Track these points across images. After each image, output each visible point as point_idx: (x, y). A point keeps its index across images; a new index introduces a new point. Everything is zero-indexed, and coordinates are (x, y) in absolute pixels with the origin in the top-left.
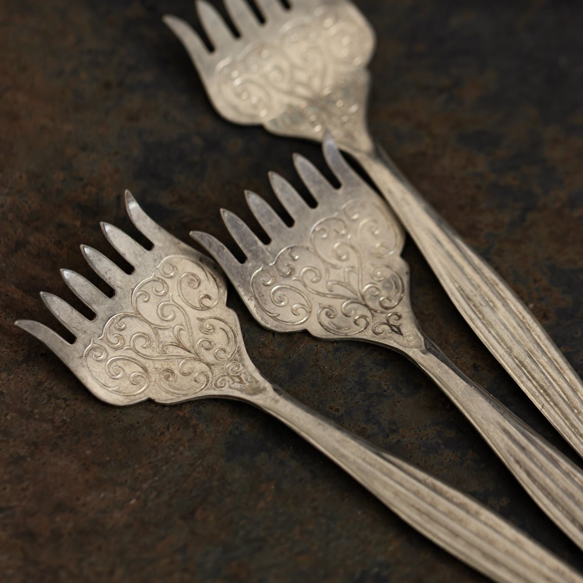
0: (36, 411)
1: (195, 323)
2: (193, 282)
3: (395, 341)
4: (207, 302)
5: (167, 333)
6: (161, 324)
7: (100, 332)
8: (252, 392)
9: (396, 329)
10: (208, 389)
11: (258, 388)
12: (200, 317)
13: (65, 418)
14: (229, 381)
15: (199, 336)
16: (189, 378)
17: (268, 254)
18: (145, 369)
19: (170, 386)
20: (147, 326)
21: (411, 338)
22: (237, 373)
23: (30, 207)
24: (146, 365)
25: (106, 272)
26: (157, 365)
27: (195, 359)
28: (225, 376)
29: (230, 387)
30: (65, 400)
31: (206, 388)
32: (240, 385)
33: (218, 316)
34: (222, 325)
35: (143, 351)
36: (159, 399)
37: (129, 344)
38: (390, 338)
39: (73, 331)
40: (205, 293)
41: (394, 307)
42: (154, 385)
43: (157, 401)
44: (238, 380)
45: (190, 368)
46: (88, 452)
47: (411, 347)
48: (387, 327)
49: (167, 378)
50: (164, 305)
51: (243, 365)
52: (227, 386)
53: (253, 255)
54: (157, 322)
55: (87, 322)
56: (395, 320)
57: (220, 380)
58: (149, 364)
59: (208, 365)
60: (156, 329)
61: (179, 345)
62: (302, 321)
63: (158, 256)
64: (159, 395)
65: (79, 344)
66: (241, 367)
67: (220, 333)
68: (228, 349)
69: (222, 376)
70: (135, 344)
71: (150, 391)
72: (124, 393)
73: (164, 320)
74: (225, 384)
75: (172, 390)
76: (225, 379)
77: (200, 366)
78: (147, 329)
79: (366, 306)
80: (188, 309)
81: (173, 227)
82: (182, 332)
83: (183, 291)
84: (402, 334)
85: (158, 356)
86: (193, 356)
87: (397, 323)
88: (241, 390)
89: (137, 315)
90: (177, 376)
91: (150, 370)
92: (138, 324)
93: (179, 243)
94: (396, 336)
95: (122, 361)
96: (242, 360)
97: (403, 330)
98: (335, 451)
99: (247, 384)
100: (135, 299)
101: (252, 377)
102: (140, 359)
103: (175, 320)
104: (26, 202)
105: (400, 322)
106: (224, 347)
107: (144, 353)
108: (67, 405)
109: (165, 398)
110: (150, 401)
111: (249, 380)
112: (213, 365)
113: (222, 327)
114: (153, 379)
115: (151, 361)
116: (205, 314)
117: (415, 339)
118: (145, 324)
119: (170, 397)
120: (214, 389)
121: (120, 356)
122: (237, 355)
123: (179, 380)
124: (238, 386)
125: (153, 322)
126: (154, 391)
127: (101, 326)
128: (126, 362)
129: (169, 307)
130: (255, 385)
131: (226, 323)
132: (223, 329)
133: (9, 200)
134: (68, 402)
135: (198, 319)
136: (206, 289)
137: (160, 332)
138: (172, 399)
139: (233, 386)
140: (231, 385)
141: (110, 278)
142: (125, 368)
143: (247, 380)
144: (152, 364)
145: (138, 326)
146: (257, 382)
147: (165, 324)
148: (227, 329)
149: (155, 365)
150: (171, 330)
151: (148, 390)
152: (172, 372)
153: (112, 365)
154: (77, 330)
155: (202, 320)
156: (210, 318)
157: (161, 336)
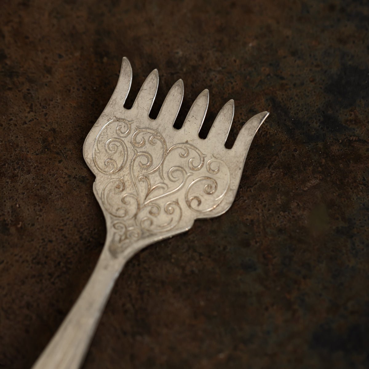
1: (172, 199)
2: (209, 188)
5: (158, 179)
6: (164, 172)
8: (112, 249)
10: (111, 218)
11: (117, 253)
14: (121, 231)
16: (121, 203)
18: (122, 168)
19: (110, 190)
20: (159, 162)
22: (130, 236)
24: (124, 169)
26: (127, 177)
27: (138, 205)
28: (126, 228)
29: (115, 234)
31: (112, 216)
33: (183, 214)
35: (136, 163)
36: (95, 185)
37: (138, 151)
39: (136, 104)
40: (203, 200)
42: (108, 178)
44: (123, 238)
45: (130, 202)
49: (118, 187)
51: (138, 240)
52: (115, 231)
54: (165, 170)
55: (146, 113)
57: (122, 225)
58: (126, 171)
59: (135, 216)
60: (160, 171)
61: (150, 191)
63: (223, 154)
64: (100, 184)
66: (136, 239)
67: (167, 218)
68: (153, 227)
70: (141, 157)
71: (102, 177)
72: (95, 157)
73: (168, 174)
74: (118, 229)
75: (106, 192)
76: (122, 228)
77: (133, 209)
78: (157, 162)
80: (184, 191)
82: (162, 189)
83: (199, 183)
85: (134, 176)
86: (142, 201)
88: (113, 241)
89: (166, 153)
90: (120, 194)
91: (121, 173)
92: (158, 154)
93: (240, 169)
95: (122, 150)
99: (119, 245)
101: (126, 248)
102: (128, 163)
103: (171, 182)
106: (155, 223)
107: (135, 165)
109: (97, 188)
110: (93, 177)
111: (123, 246)
112: (136, 219)
113: (174, 219)
114: (113, 177)
115: (129, 171)
116: (183, 204)
118: (161, 160)
119: (100, 193)
120: (112, 222)
121: (126, 147)
122: (148, 234)
123: (117, 196)
124: (117, 238)
125: (164, 166)
126: (102, 179)
128: (123, 152)
129: (182, 175)
130: (119, 250)
131: (179, 222)
132: (172, 220)
135: (177, 200)
136: (206, 200)
137: (157, 173)
138: (97, 194)
140: (117, 234)
142: (117, 153)
143: (123, 244)
144: (127, 173)
145: (157, 155)
146: (123, 251)
147: (165, 175)
148: (173, 224)
149: (127, 175)
150: (162, 181)
151: (102, 175)
152: (123, 190)
153: (116, 143)
154: (137, 108)
155: (177, 203)
156: (181, 209)
157: (153, 175)
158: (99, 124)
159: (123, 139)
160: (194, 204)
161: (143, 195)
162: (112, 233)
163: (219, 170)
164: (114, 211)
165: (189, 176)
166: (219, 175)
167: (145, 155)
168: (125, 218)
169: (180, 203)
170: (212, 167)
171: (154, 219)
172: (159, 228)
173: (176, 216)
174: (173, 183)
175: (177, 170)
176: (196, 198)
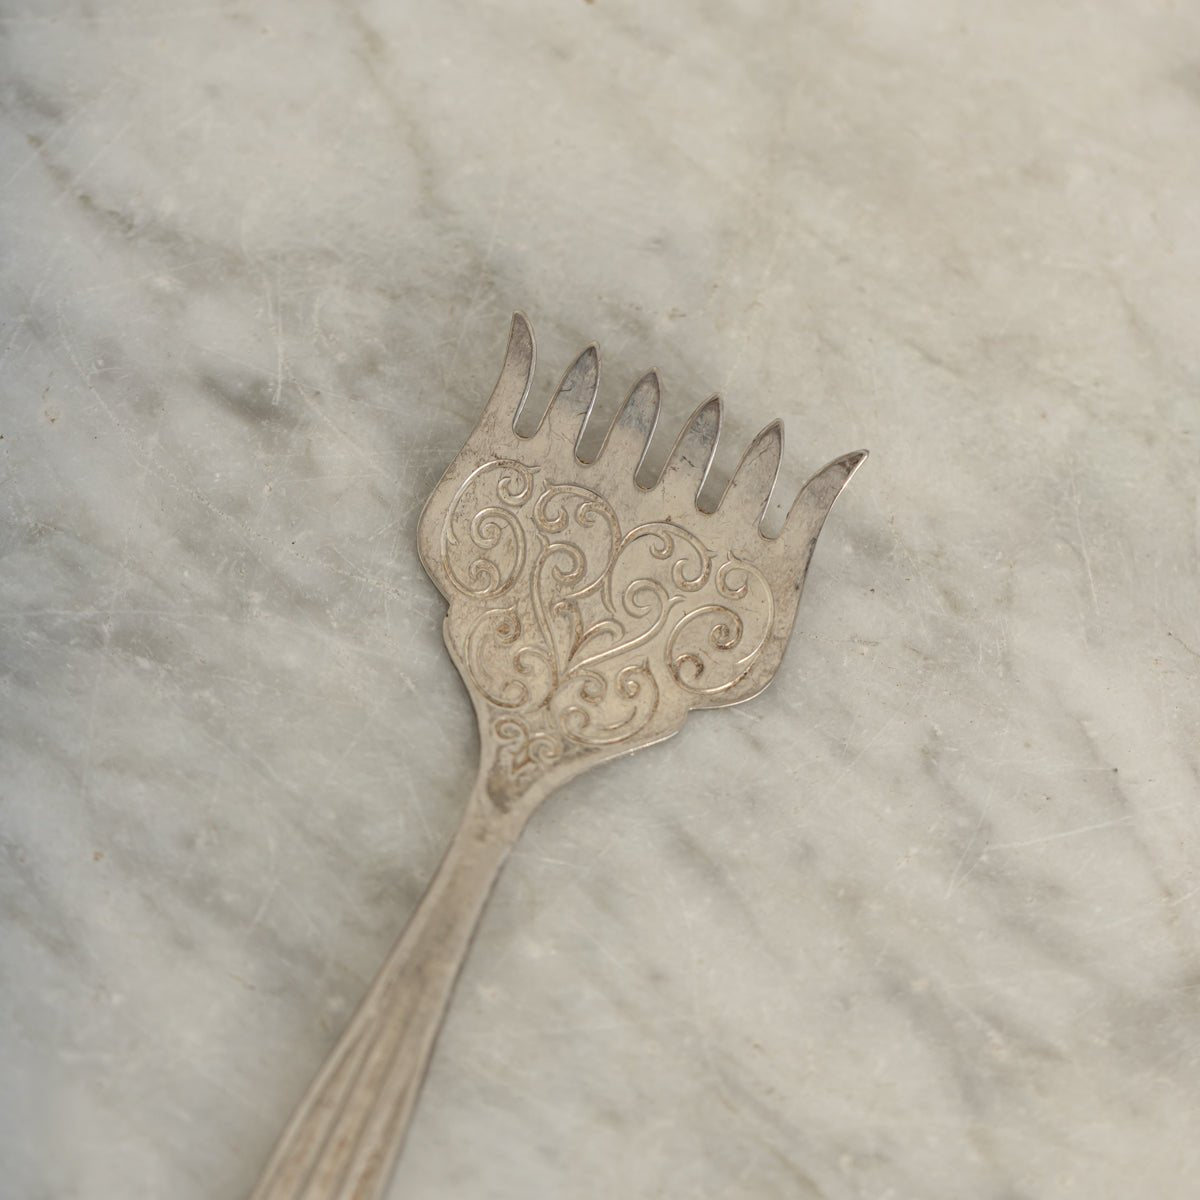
2: (723, 634)
6: (614, 593)
10: (490, 709)
11: (508, 799)
14: (514, 743)
16: (511, 671)
18: (510, 583)
22: (536, 755)
26: (524, 604)
27: (555, 674)
28: (526, 734)
29: (500, 748)
31: (492, 704)
32: (510, 763)
35: (546, 571)
37: (551, 541)
40: (707, 663)
42: (478, 608)
44: (520, 759)
45: (533, 667)
49: (503, 630)
51: (555, 764)
52: (502, 741)
54: (617, 586)
57: (515, 727)
58: (521, 589)
59: (548, 701)
64: (459, 621)
66: (550, 761)
67: (623, 709)
68: (589, 731)
70: (557, 555)
71: (465, 604)
72: (447, 556)
73: (623, 598)
74: (507, 738)
75: (475, 643)
76: (516, 734)
77: (540, 686)
78: (595, 568)
80: (662, 640)
82: (609, 636)
83: (699, 620)
86: (562, 667)
88: (496, 768)
89: (618, 546)
90: (509, 647)
91: (511, 594)
92: (600, 549)
95: (512, 537)
96: (567, 759)
99: (512, 778)
102: (527, 571)
106: (594, 722)
109: (454, 634)
111: (522, 779)
112: (548, 709)
113: (639, 710)
114: (490, 604)
115: (528, 590)
116: (661, 673)
118: (606, 562)
120: (491, 720)
121: (523, 530)
122: (577, 749)
124: (507, 760)
125: (615, 578)
128: (513, 544)
129: (656, 601)
132: (634, 714)
137: (597, 596)
138: (454, 647)
139: (504, 752)
140: (505, 749)
143: (522, 775)
144: (524, 595)
145: (596, 550)
147: (617, 601)
149: (524, 600)
150: (608, 615)
151: (464, 599)
152: (515, 638)
153: (498, 521)
154: (548, 435)
155: (646, 670)
156: (656, 685)
157: (588, 600)
158: (455, 474)
159: (514, 511)
160: (688, 673)
161: (563, 649)
162: (493, 749)
163: (745, 590)
164: (495, 691)
165: (676, 603)
166: (745, 601)
167: (566, 551)
168: (523, 709)
169: (653, 670)
170: (729, 582)
171: (593, 711)
172: (604, 734)
173: (644, 705)
174: (636, 620)
175: (645, 589)
176: (693, 657)
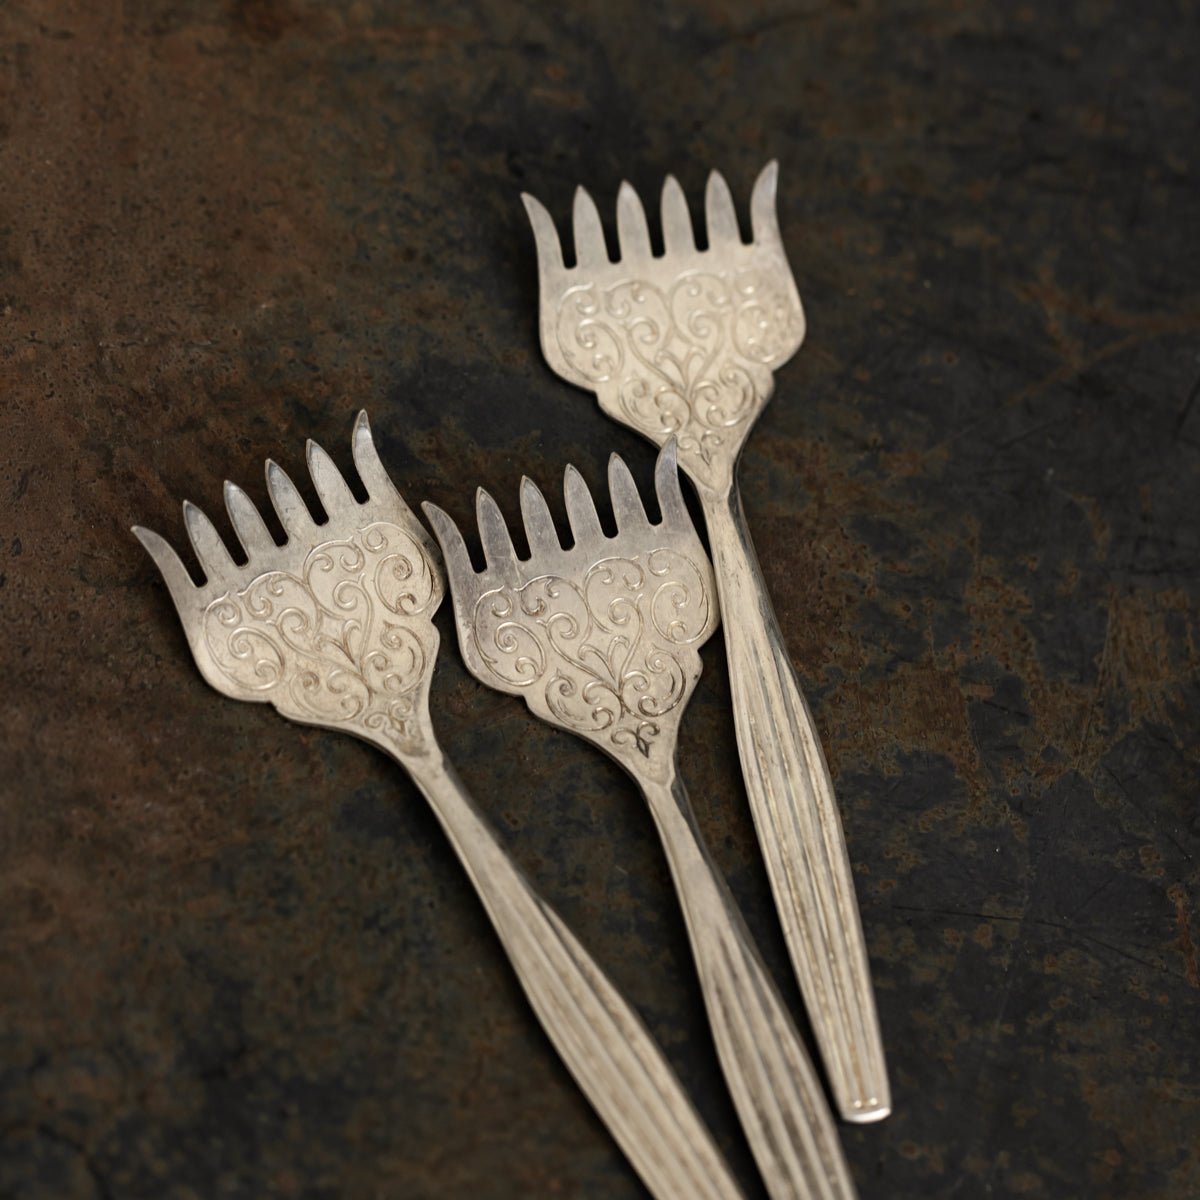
0: (112, 656)
1: (378, 626)
3: (633, 762)
4: (407, 605)
5: (334, 623)
7: (244, 586)
8: (408, 750)
9: (643, 746)
12: (389, 622)
13: (146, 682)
15: (375, 646)
17: (518, 574)
19: (305, 697)
20: (311, 604)
21: (658, 767)
23: (228, 379)
24: (287, 657)
25: (287, 510)
30: (158, 658)
33: (413, 630)
34: (413, 643)
36: (282, 709)
38: (630, 755)
39: (207, 570)
41: (657, 715)
43: (279, 710)
46: (156, 740)
47: (651, 779)
48: (632, 739)
50: (347, 586)
53: (497, 567)
55: (230, 566)
56: (649, 733)
60: (323, 613)
61: (344, 647)
62: (524, 683)
63: (368, 515)
65: (208, 591)
69: (381, 713)
79: (620, 698)
81: (410, 485)
84: (647, 756)
85: (307, 651)
87: (648, 738)
93: (406, 510)
94: (639, 756)
97: (652, 751)
98: (482, 875)
100: (312, 561)
101: (419, 731)
103: (353, 612)
104: (227, 370)
105: (653, 739)
107: (292, 639)
108: (157, 666)
110: (270, 706)
117: (662, 768)
119: (298, 711)
123: (322, 694)
126: (280, 695)
127: (249, 580)
130: (417, 743)
131: (420, 644)
133: (205, 356)
134: (159, 663)
135: (386, 623)
136: (414, 587)
141: (288, 520)
142: (256, 648)
146: (422, 740)
148: (418, 652)
